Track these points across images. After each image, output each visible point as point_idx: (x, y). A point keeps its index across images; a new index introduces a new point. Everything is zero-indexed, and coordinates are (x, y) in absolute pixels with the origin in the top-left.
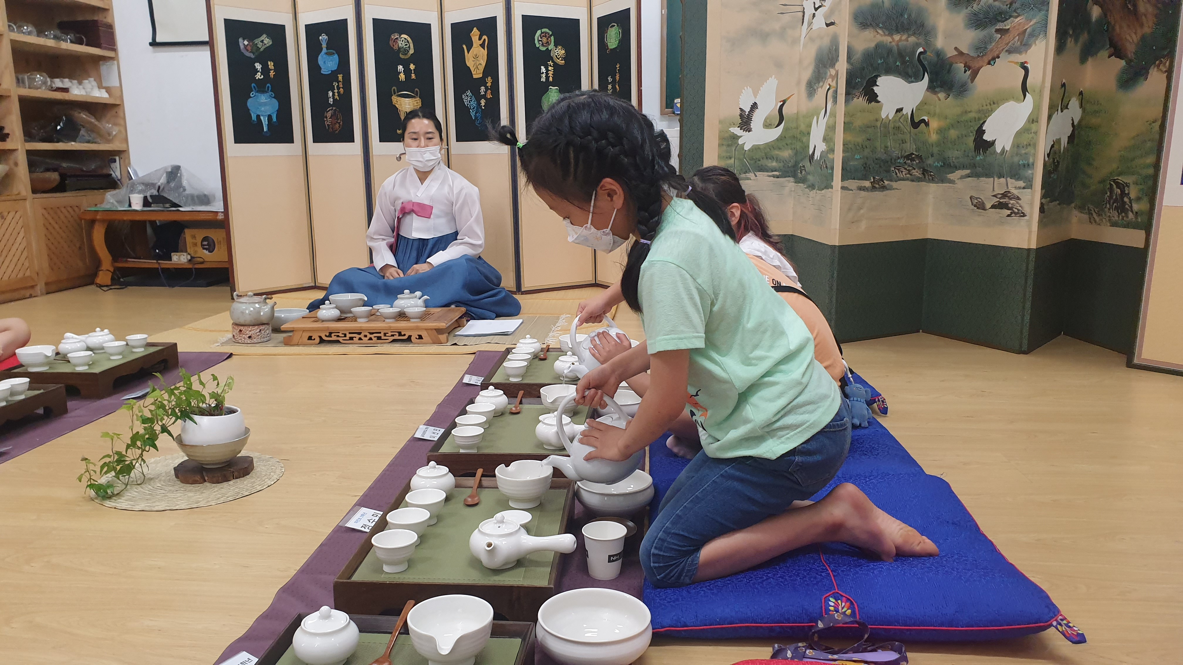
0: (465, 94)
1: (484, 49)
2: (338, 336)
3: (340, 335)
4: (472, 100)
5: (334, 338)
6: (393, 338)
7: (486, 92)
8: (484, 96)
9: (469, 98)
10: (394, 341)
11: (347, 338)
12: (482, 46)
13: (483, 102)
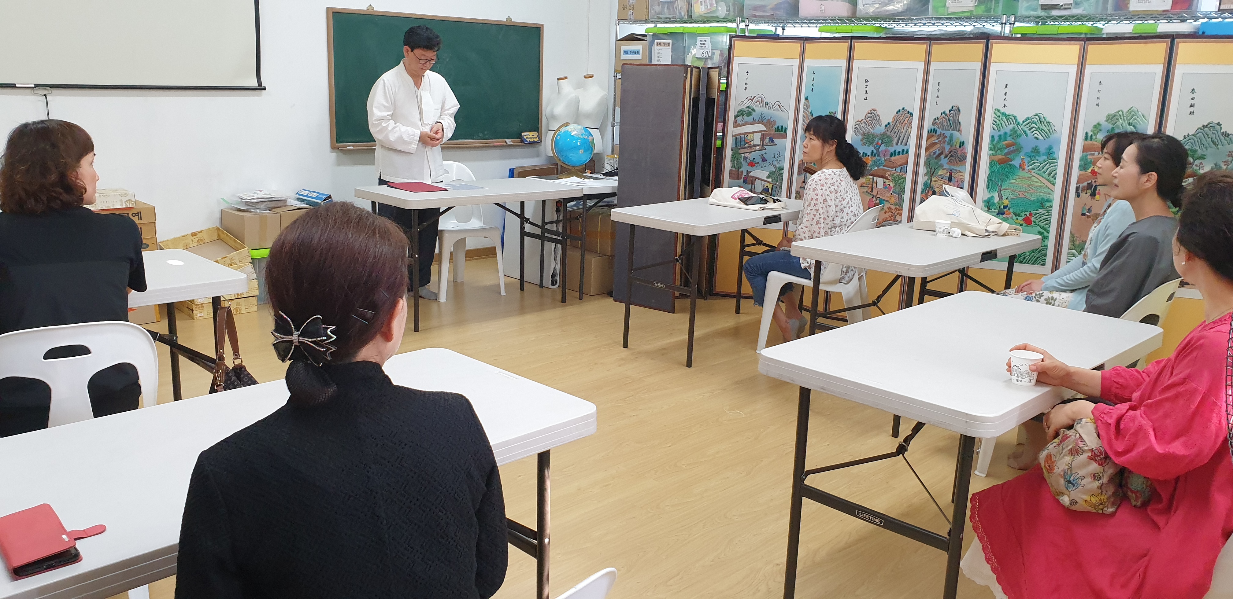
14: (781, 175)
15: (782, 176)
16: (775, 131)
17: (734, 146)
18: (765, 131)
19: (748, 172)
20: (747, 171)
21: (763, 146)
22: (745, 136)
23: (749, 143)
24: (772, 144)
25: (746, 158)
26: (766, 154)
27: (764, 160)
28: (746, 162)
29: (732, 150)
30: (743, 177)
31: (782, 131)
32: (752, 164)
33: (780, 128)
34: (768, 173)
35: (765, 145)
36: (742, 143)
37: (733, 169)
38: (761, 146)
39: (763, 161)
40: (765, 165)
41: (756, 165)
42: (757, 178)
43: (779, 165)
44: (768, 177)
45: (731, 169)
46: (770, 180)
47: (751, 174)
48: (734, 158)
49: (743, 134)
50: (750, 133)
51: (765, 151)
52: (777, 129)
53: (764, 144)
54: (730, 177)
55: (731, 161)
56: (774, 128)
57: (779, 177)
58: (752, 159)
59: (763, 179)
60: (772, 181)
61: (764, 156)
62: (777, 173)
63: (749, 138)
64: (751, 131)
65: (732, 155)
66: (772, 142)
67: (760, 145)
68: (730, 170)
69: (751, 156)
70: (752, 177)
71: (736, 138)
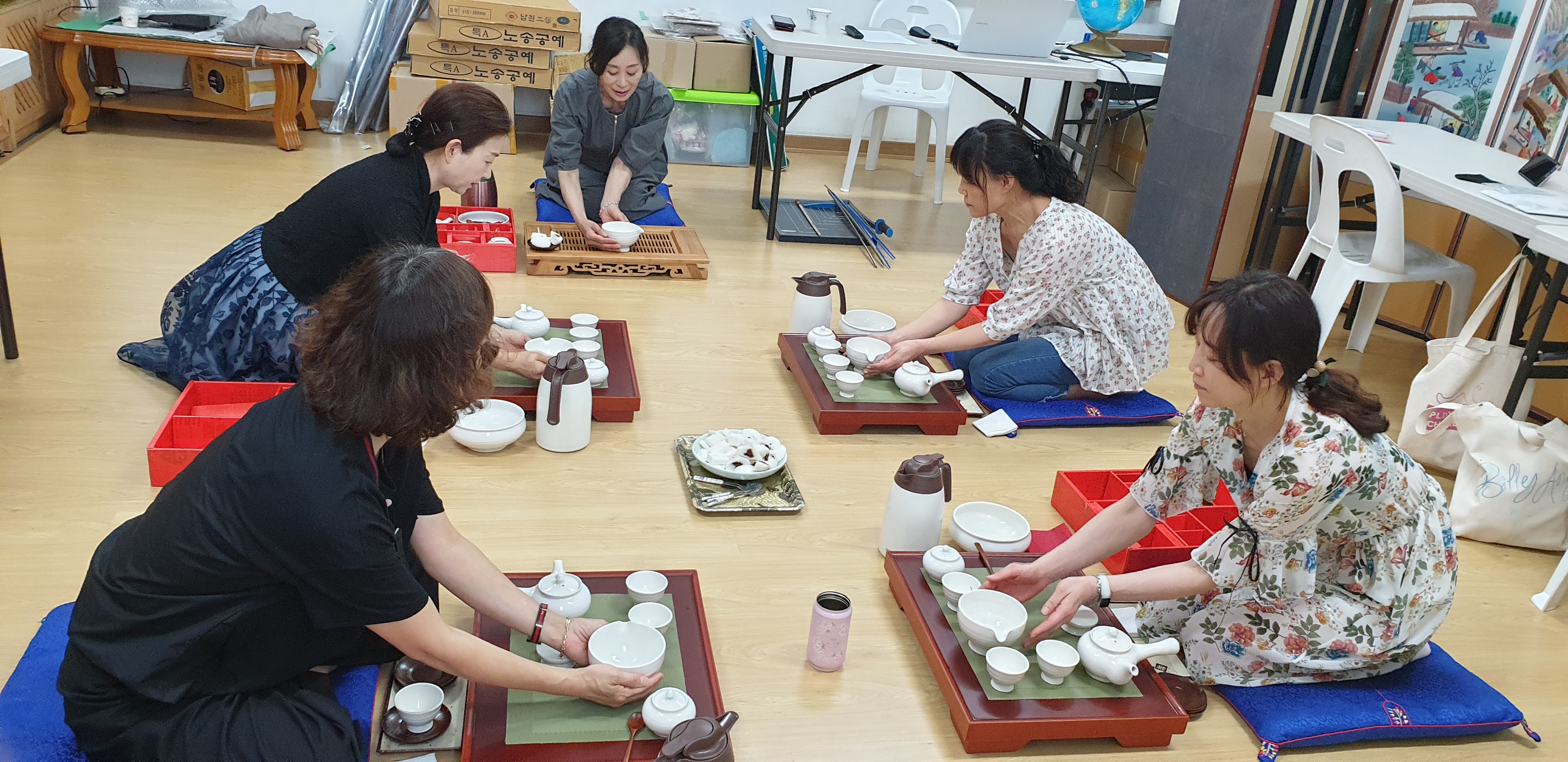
2: (589, 267)
3: (592, 266)
5: (585, 269)
6: (650, 271)
10: (651, 274)
11: (600, 269)
14: (1484, 107)
15: (1486, 109)
16: (1493, 21)
17: (1407, 39)
18: (1472, 18)
19: (1421, 92)
20: (1420, 89)
21: (1461, 47)
22: (1431, 23)
23: (1436, 38)
24: (1481, 45)
25: (1422, 65)
26: (1463, 62)
27: (1457, 73)
28: (1422, 72)
29: (1401, 46)
30: (1411, 98)
31: (1506, 22)
32: (1431, 78)
33: (1504, 16)
34: (1458, 100)
35: (1467, 46)
36: (1423, 36)
37: (1394, 81)
38: (1458, 46)
39: (1455, 75)
40: (1456, 83)
41: (1440, 81)
42: (1434, 105)
43: (1484, 88)
44: (1457, 108)
45: (1391, 80)
46: (1459, 113)
47: (1424, 97)
48: (1402, 61)
49: (1428, 18)
50: (1442, 18)
51: (1462, 57)
52: (1497, 19)
53: (1466, 42)
54: (1387, 95)
55: (1395, 66)
56: (1492, 14)
57: (1478, 111)
58: (1434, 68)
59: (1447, 108)
60: (1464, 116)
61: (1461, 66)
62: (1476, 102)
63: (1438, 27)
64: (1446, 15)
65: (1399, 55)
66: (1481, 41)
67: (1457, 43)
68: (1389, 84)
69: (1434, 63)
70: (1425, 101)
71: (1414, 24)
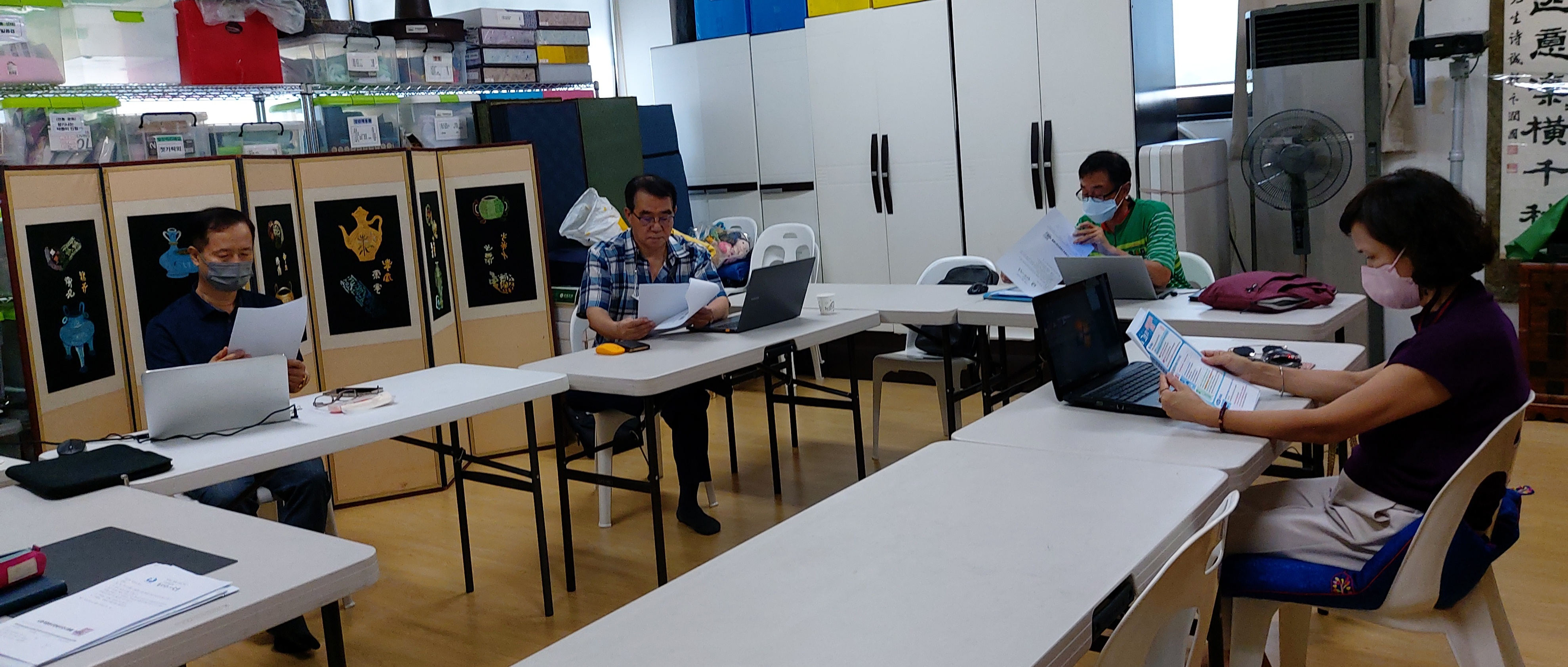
0: (346, 280)
1: (378, 230)
4: (357, 287)
7: (382, 276)
8: (380, 281)
9: (352, 285)
12: (375, 226)
13: (377, 287)
